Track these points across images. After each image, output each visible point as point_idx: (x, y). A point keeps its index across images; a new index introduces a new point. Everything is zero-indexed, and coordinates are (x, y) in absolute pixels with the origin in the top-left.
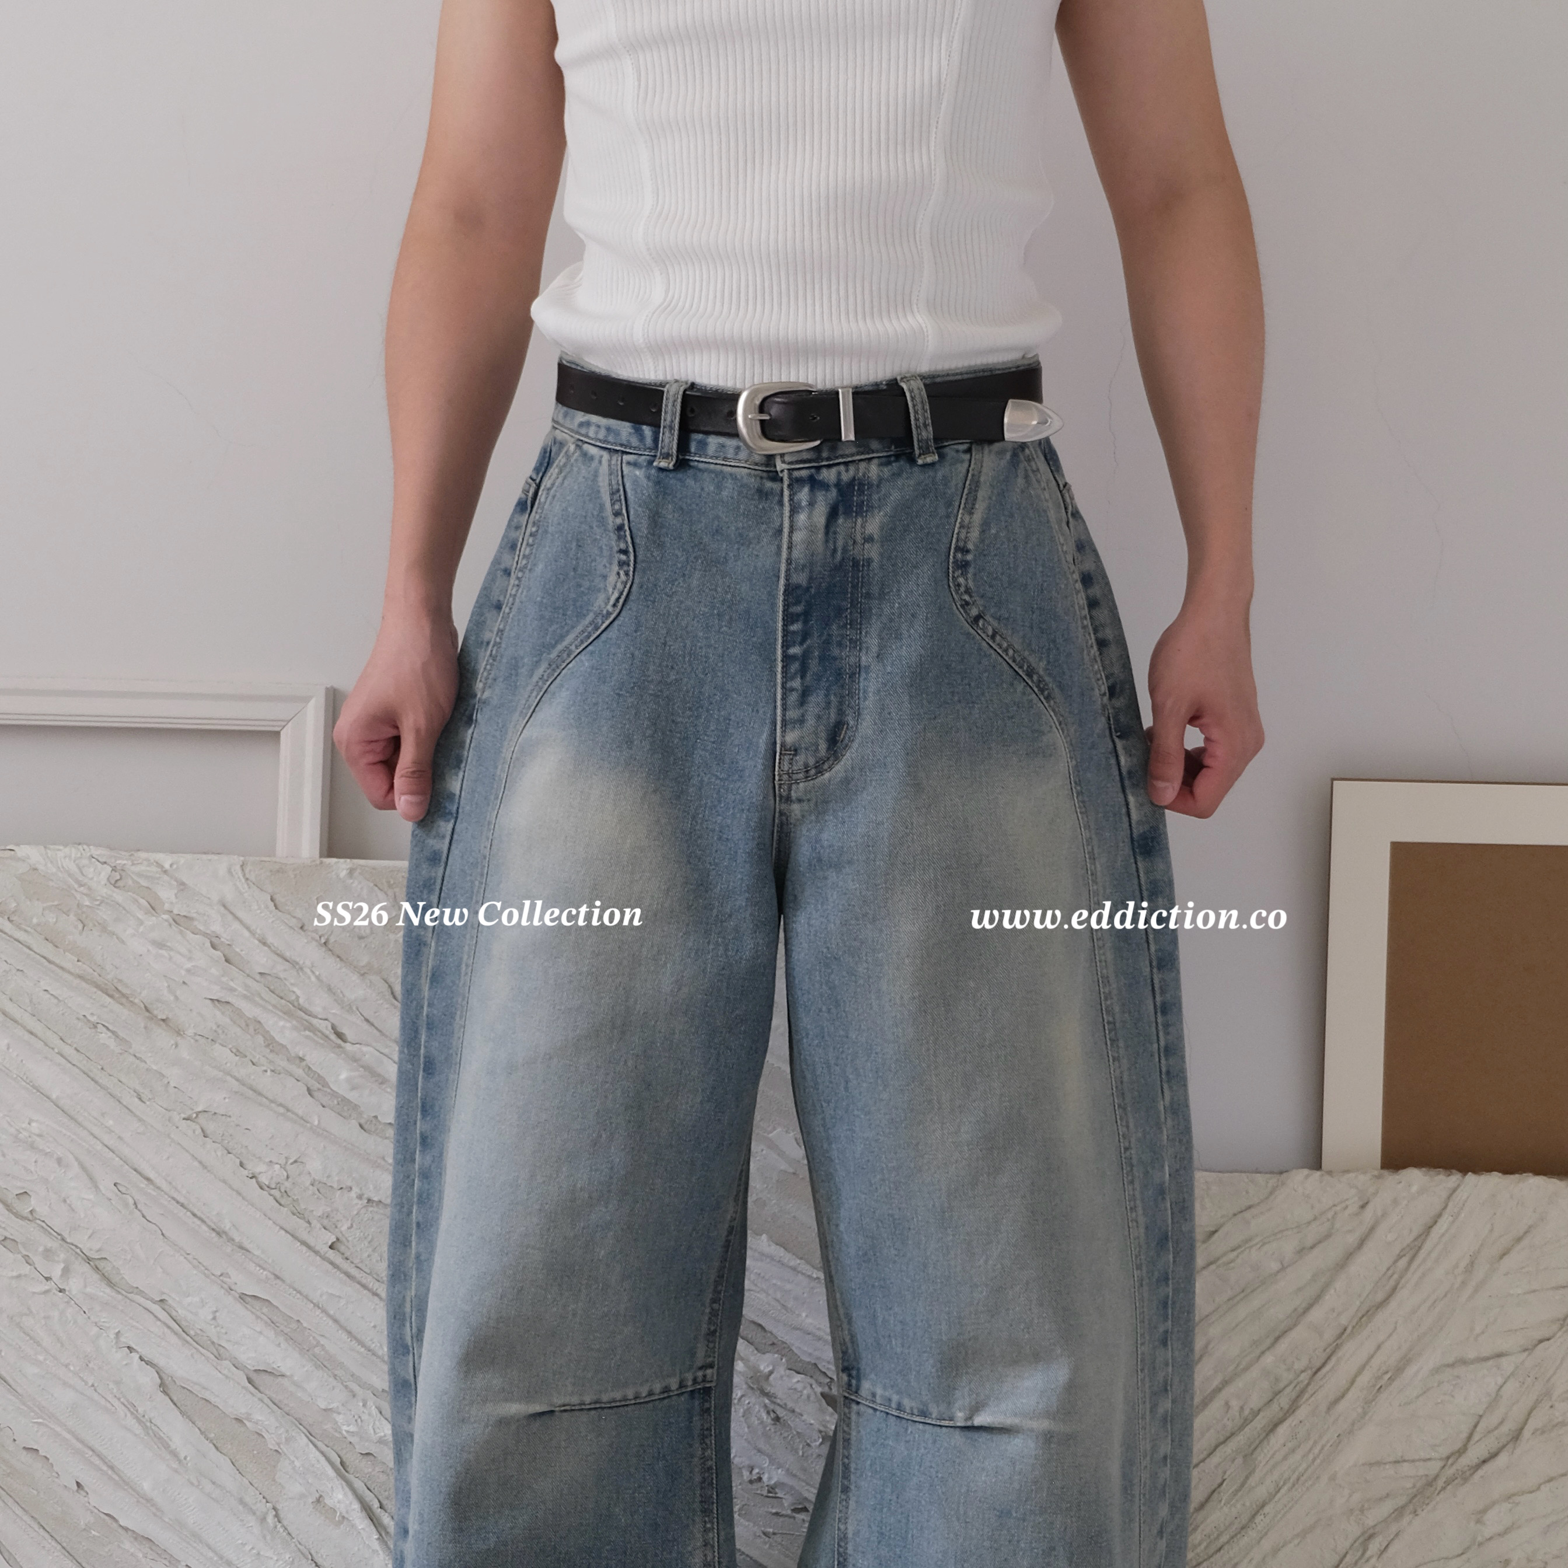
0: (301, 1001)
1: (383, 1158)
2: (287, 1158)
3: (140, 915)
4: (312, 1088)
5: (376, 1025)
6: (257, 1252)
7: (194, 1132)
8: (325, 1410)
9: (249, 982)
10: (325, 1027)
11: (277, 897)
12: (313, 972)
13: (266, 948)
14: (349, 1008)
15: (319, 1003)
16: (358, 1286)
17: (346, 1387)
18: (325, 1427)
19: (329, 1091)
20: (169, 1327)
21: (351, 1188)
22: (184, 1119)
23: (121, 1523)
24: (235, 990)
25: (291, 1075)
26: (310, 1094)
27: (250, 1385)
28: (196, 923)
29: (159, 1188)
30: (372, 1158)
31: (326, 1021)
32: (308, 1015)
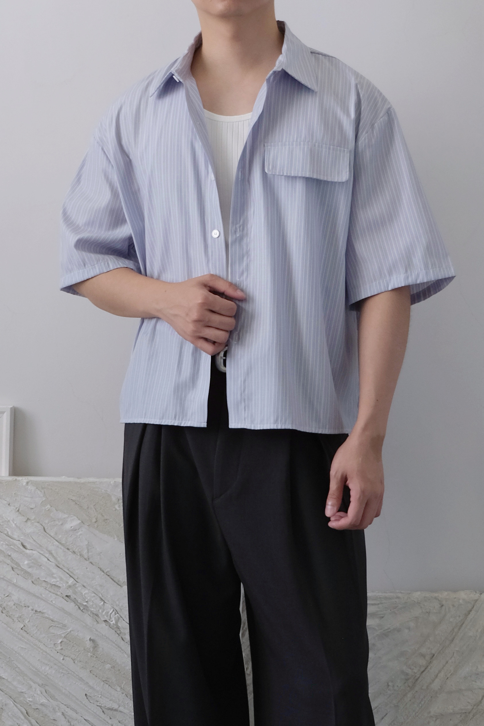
0: (9, 533)
1: (41, 595)
2: (4, 595)
4: (13, 567)
5: (38, 542)
8: (20, 692)
10: (18, 544)
12: (14, 522)
14: (28, 536)
15: (16, 534)
18: (20, 699)
19: (20, 568)
21: (29, 607)
25: (5, 562)
26: (13, 570)
30: (37, 595)
31: (19, 541)
32: (12, 539)
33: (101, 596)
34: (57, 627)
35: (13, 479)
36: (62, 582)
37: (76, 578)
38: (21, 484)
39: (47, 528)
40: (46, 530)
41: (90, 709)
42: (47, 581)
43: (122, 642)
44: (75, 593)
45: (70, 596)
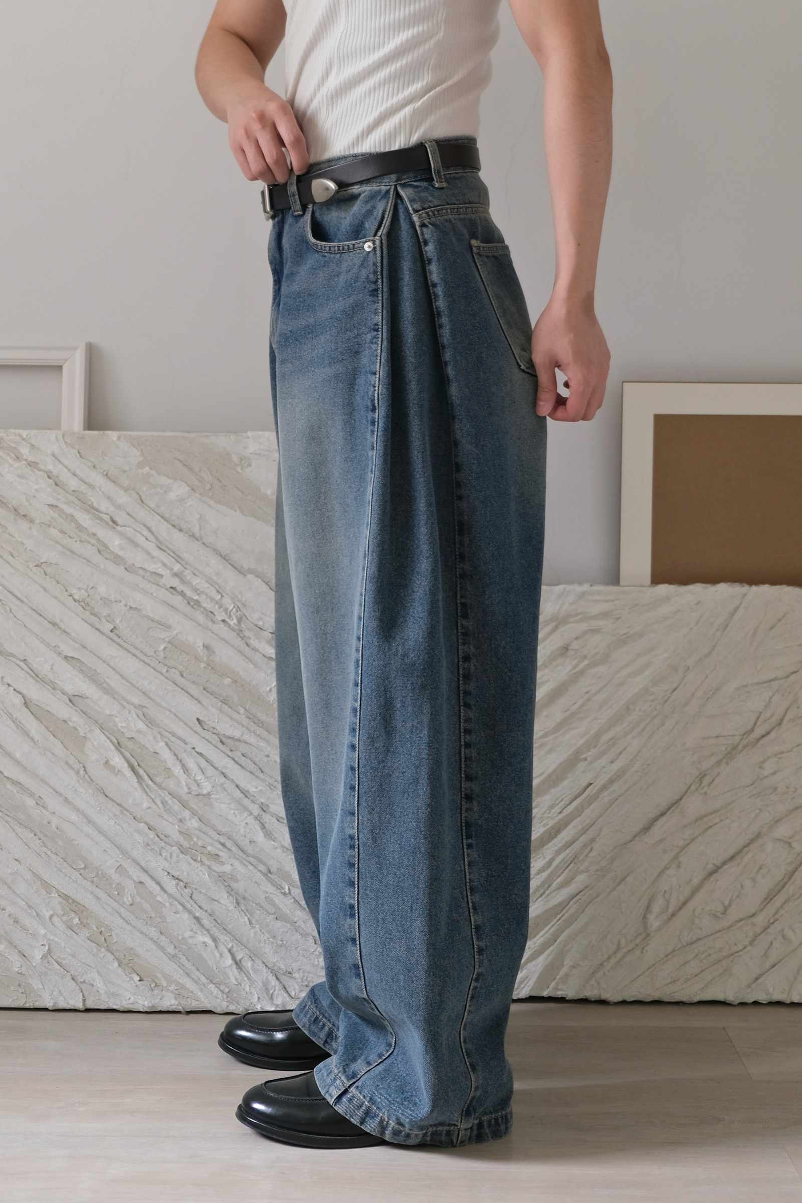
0: (95, 505)
1: (137, 585)
2: (88, 586)
3: (11, 461)
4: (100, 549)
5: (133, 516)
6: (73, 634)
7: (40, 572)
8: (109, 715)
9: (68, 495)
10: (107, 518)
11: (81, 451)
12: (100, 490)
13: (76, 478)
14: (119, 507)
15: (104, 505)
16: (125, 651)
17: (120, 703)
18: (109, 724)
19: (109, 551)
20: (29, 674)
21: (121, 601)
22: (35, 566)
23: (6, 775)
24: (58, 500)
25: (89, 543)
26: (100, 553)
27: (71, 704)
28: (40, 465)
29: (22, 601)
30: (131, 585)
31: (108, 515)
32: (99, 512)
33: (218, 588)
34: (160, 628)
36: (164, 568)
37: (183, 563)
39: (145, 497)
40: (144, 500)
41: (204, 738)
42: (144, 569)
43: (247, 648)
44: (183, 583)
45: (176, 587)
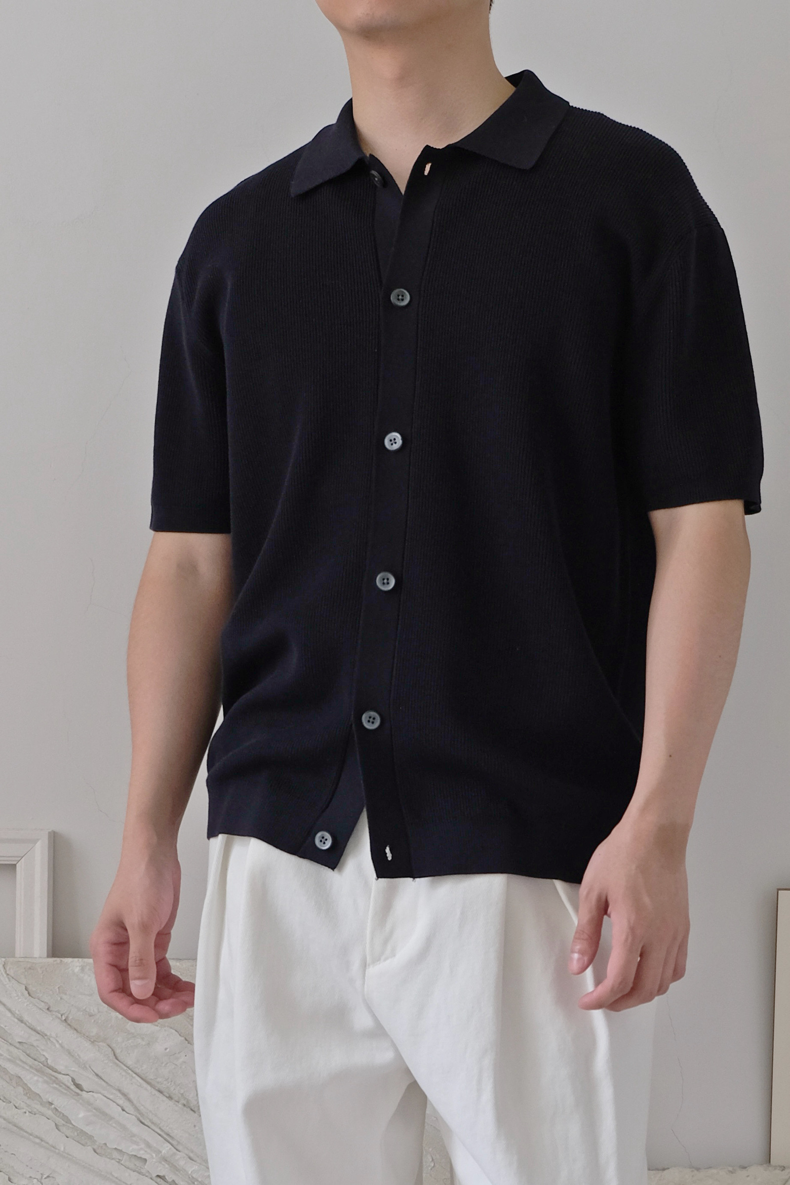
0: (49, 1062)
1: (111, 1174)
4: (56, 1123)
5: (104, 1078)
9: (12, 1049)
10: (67, 1080)
11: (30, 988)
12: (58, 1041)
13: (23, 1025)
14: (84, 1066)
15: (63, 1064)
19: (71, 1126)
25: (43, 1115)
26: (57, 1128)
30: (103, 1173)
31: (68, 1076)
32: (55, 1072)
35: (56, 961)
36: (149, 1151)
37: (174, 1143)
38: (70, 969)
39: (121, 1051)
40: (118, 1055)
42: (120, 1151)
44: (175, 1169)
45: (164, 1176)
